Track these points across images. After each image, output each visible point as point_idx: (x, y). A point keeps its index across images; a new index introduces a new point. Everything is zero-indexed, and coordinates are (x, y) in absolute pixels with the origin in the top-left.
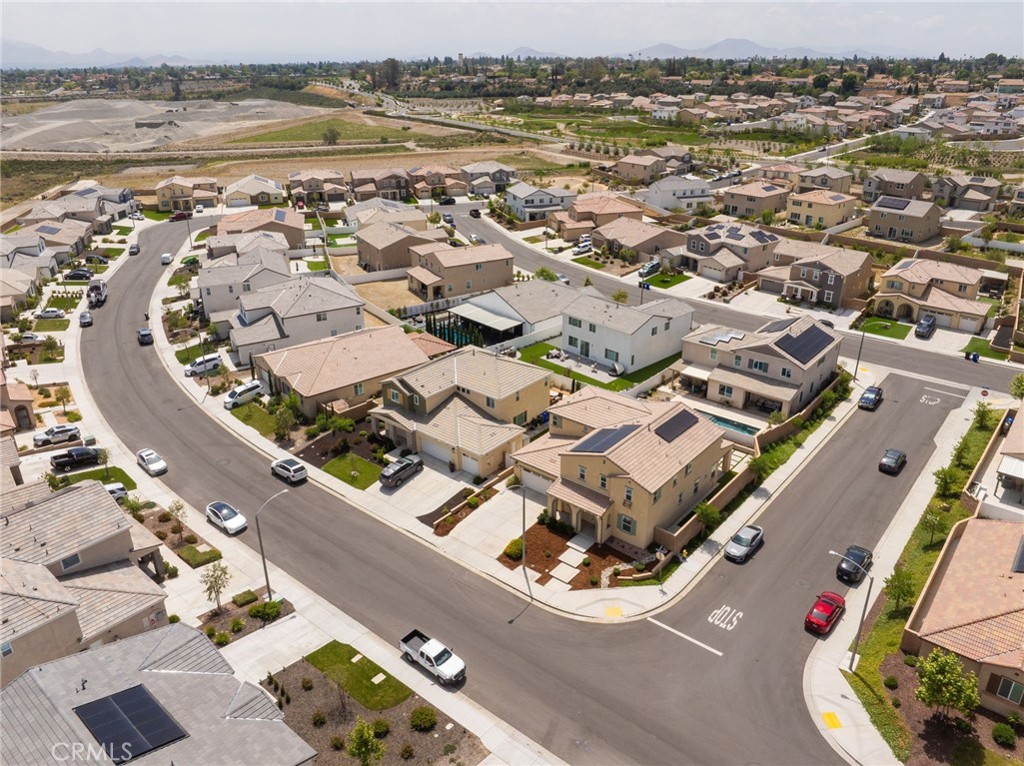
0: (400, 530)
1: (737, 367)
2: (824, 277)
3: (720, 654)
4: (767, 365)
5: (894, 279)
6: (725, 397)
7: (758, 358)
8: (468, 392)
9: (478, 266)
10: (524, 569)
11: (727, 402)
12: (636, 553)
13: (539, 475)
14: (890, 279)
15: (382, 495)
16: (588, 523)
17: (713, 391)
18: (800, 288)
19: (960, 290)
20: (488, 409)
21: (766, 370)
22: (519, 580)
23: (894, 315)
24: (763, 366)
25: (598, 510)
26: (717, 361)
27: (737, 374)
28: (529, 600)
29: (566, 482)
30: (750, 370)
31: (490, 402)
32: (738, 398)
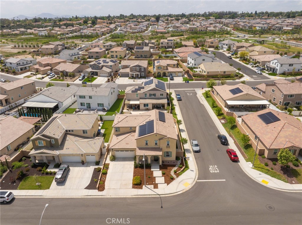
0: (83, 197)
1: (146, 97)
2: (140, 69)
3: (225, 180)
4: (155, 94)
5: (159, 66)
6: (146, 107)
7: (152, 92)
8: (72, 131)
9: (22, 87)
10: (145, 186)
11: (147, 109)
12: (174, 162)
13: (123, 151)
14: (158, 66)
15: (60, 187)
16: (156, 159)
17: (142, 107)
18: (134, 73)
19: (174, 66)
20: (85, 135)
21: (155, 96)
22: (146, 191)
23: (162, 76)
24: (155, 95)
25: (159, 153)
26: (139, 97)
27: (147, 99)
28: (158, 196)
29: (141, 149)
30: (150, 97)
31: (84, 132)
32: (150, 106)
